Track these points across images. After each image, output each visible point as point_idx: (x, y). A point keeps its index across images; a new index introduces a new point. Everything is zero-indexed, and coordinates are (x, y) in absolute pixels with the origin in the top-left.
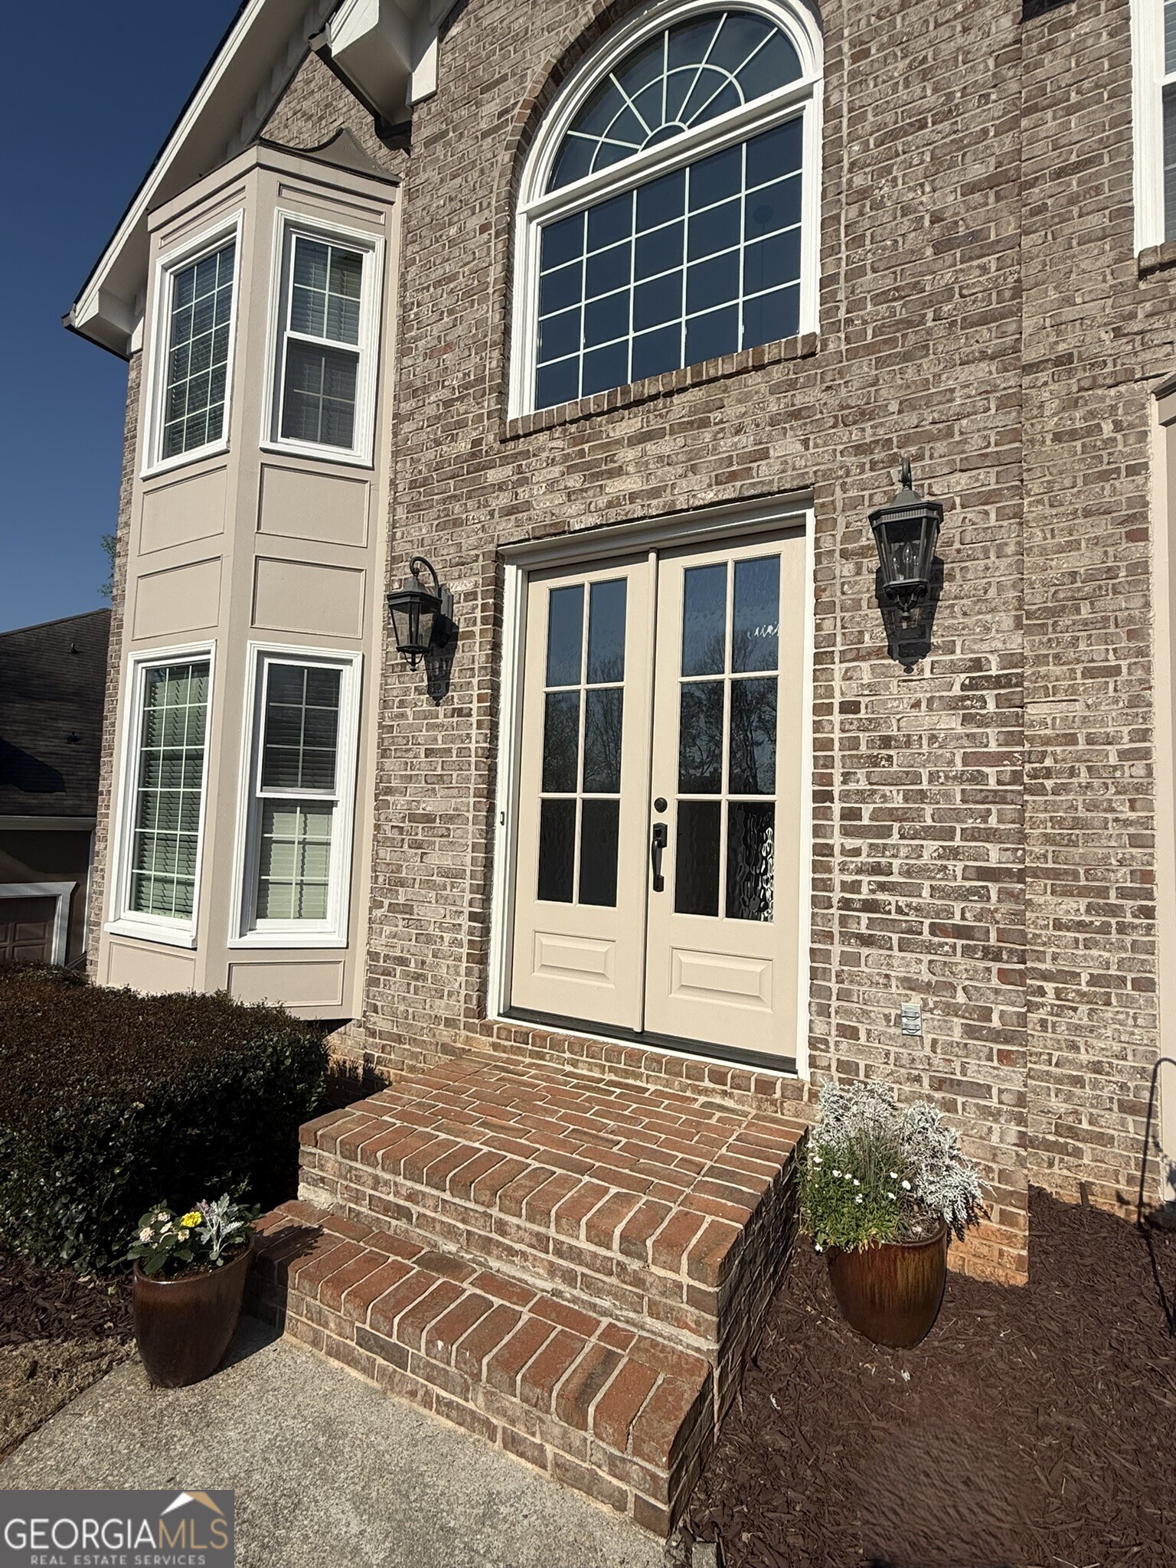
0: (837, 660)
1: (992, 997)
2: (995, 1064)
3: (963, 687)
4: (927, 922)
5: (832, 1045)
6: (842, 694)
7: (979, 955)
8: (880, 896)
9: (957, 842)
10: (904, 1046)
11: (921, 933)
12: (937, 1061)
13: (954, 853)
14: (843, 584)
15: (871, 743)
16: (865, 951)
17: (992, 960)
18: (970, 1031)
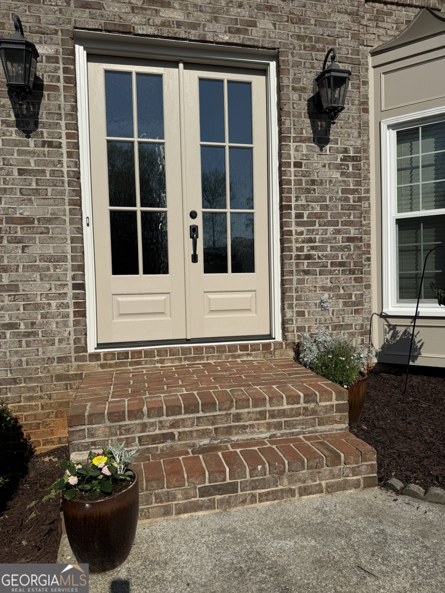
0: (292, 141)
1: (352, 289)
2: (354, 315)
3: (342, 160)
4: (329, 261)
5: (294, 321)
6: (295, 158)
7: (348, 273)
8: (312, 252)
9: (340, 227)
10: (322, 315)
11: (327, 267)
12: (334, 318)
13: (338, 232)
14: (293, 104)
15: (307, 182)
16: (306, 277)
17: (352, 274)
18: (345, 304)
